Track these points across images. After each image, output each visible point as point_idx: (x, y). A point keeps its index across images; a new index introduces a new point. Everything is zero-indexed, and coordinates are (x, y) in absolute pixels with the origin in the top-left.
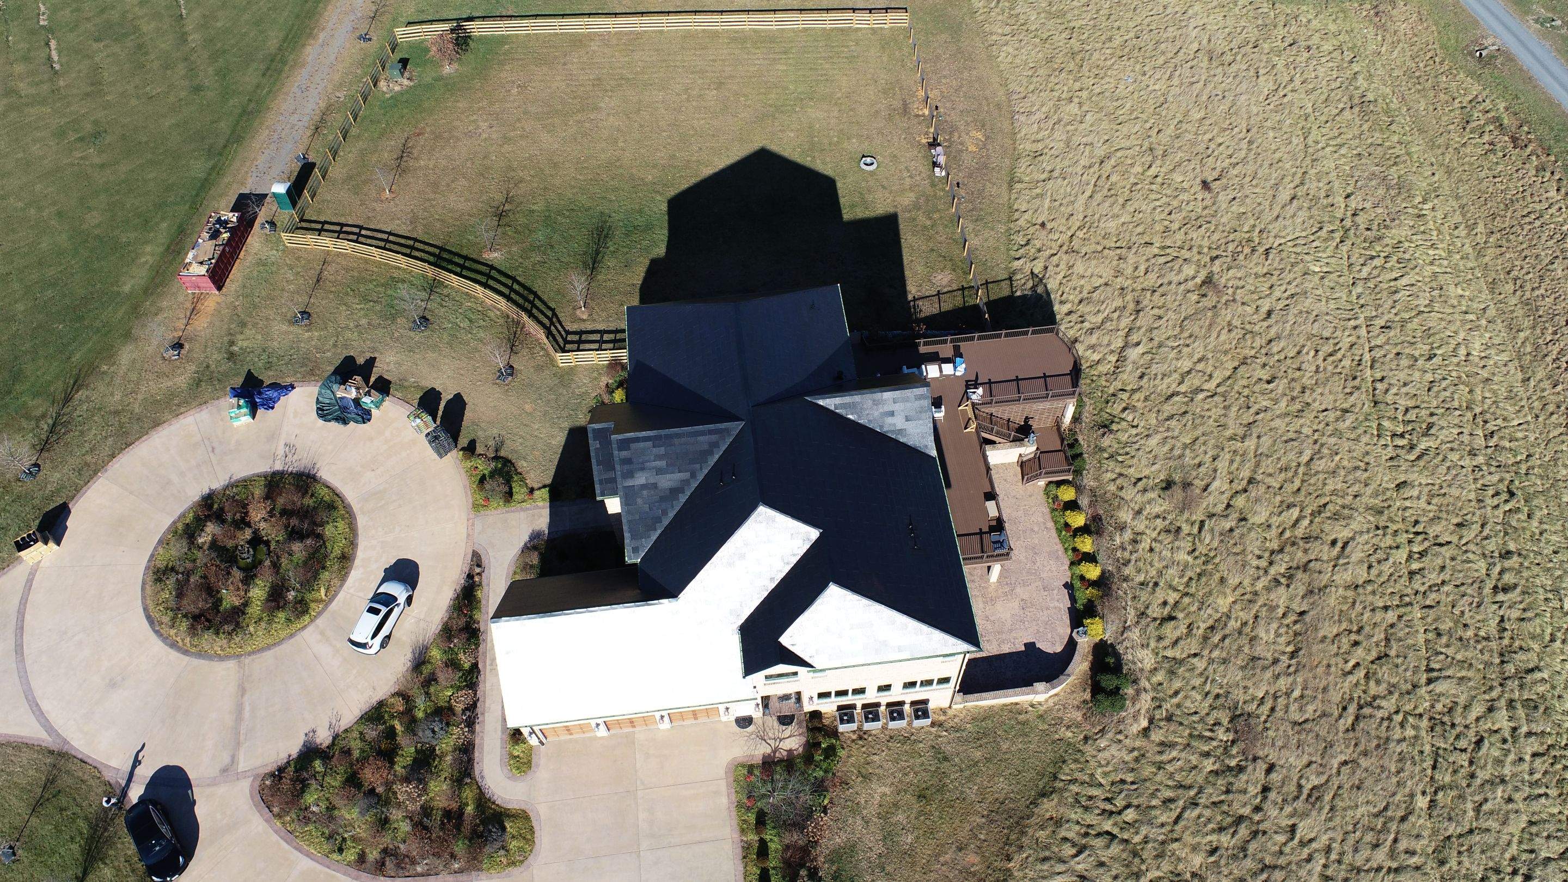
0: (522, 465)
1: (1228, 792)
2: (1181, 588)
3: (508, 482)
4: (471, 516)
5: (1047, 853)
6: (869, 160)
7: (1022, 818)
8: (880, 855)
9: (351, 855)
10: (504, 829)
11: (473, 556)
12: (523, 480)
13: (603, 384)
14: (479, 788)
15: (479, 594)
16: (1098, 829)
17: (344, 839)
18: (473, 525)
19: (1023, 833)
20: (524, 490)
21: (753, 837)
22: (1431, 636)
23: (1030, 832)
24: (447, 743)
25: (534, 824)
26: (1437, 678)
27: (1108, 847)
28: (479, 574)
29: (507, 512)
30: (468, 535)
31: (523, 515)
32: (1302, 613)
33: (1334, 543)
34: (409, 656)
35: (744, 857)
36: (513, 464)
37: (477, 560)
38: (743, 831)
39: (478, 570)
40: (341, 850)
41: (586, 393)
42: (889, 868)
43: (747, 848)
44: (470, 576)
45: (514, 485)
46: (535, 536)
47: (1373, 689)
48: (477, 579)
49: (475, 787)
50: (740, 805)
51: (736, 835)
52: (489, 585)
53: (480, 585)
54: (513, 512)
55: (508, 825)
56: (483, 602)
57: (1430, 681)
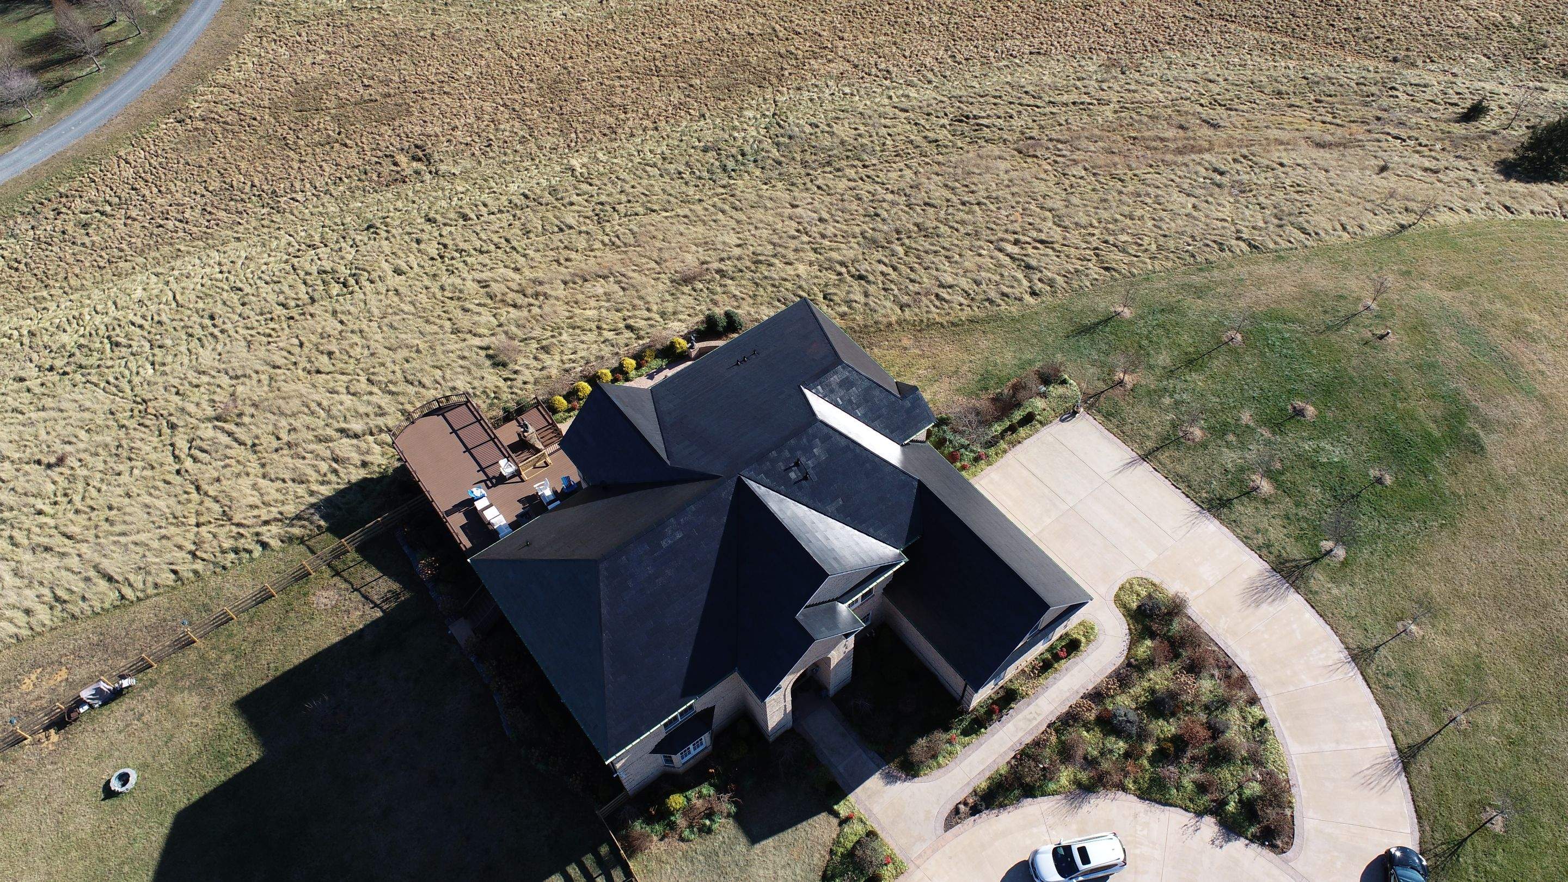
0: (819, 859)
1: (741, 271)
2: (596, 333)
3: (851, 854)
4: (912, 867)
5: (868, 311)
6: (115, 785)
7: (855, 332)
8: (950, 377)
9: (1255, 710)
10: (1139, 607)
11: (952, 827)
12: (837, 842)
13: (663, 845)
14: (1129, 649)
15: (984, 785)
16: (827, 302)
17: (1253, 729)
18: (920, 855)
19: (866, 326)
20: (846, 829)
21: (1003, 445)
22: (531, 235)
23: (862, 323)
24: (1124, 703)
25: (1116, 589)
26: (567, 226)
27: (835, 294)
28: (965, 804)
29: (883, 829)
30: (934, 851)
31: (876, 809)
32: (565, 283)
33: (483, 287)
34: (1086, 808)
35: (1020, 442)
36: (825, 872)
37: (955, 817)
38: (1005, 452)
39: (962, 807)
40: (1263, 722)
41: (685, 856)
42: (953, 369)
43: (1013, 444)
44: (975, 811)
45: (849, 845)
46: (890, 779)
47: (597, 245)
48: (971, 801)
49: (1133, 652)
50: (990, 464)
51: (1009, 455)
52: (968, 783)
53: (975, 792)
54: (879, 824)
55: (1134, 606)
56: (988, 774)
57: (571, 227)
